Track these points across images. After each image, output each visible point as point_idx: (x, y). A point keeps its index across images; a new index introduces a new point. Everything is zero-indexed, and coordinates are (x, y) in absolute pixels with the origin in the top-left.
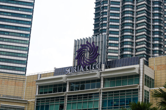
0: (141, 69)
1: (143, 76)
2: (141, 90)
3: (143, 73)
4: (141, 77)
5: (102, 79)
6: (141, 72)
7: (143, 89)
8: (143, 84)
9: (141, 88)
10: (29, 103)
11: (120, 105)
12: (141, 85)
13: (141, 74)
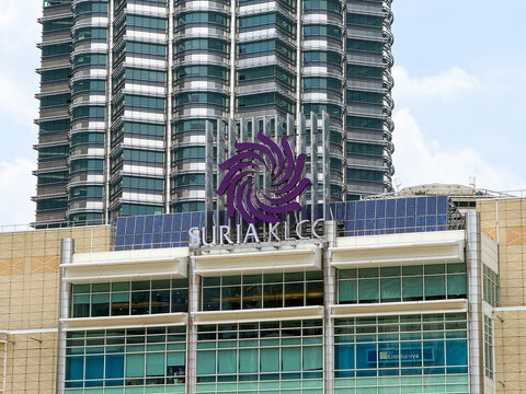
0: (473, 247)
1: (479, 269)
2: (475, 317)
3: (479, 260)
4: (474, 273)
5: (329, 274)
6: (474, 256)
7: (480, 313)
8: (479, 295)
9: (475, 309)
10: (14, 343)
11: (403, 365)
12: (474, 299)
13: (474, 264)
